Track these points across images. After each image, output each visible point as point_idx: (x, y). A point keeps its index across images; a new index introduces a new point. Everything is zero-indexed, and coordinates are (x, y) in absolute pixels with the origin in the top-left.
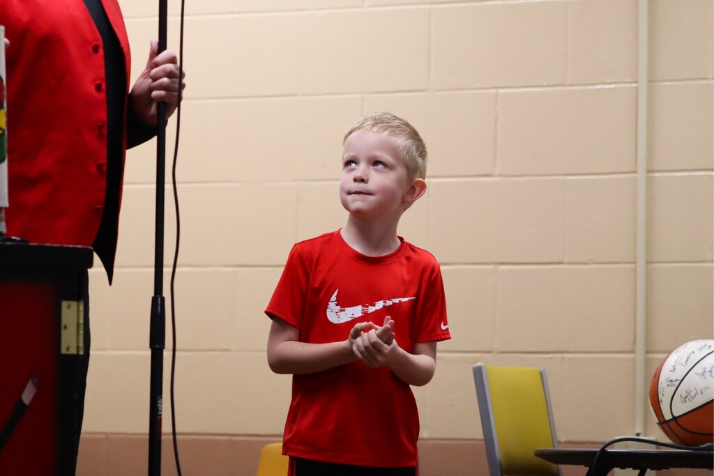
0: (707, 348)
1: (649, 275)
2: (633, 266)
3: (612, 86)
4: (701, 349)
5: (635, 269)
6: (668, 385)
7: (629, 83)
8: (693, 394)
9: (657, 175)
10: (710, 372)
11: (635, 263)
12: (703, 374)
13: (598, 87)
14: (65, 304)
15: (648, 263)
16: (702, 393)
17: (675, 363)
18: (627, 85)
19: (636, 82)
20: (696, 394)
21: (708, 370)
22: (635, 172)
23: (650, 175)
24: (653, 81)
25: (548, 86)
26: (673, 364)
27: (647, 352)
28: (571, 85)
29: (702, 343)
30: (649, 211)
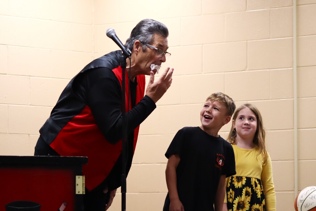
0: (313, 189)
1: (299, 164)
2: (293, 161)
3: (286, 99)
4: (311, 189)
5: (294, 162)
6: (300, 202)
7: (291, 98)
8: (308, 205)
9: (300, 130)
10: (314, 197)
11: (294, 160)
12: (312, 198)
13: (281, 100)
14: (77, 177)
15: (298, 160)
16: (311, 204)
17: (303, 194)
18: (290, 99)
19: (293, 98)
20: (309, 205)
21: (313, 196)
22: (293, 129)
23: (298, 130)
24: (299, 98)
25: (264, 100)
26: (302, 194)
27: (298, 191)
28: (272, 99)
29: (312, 187)
30: (298, 142)
